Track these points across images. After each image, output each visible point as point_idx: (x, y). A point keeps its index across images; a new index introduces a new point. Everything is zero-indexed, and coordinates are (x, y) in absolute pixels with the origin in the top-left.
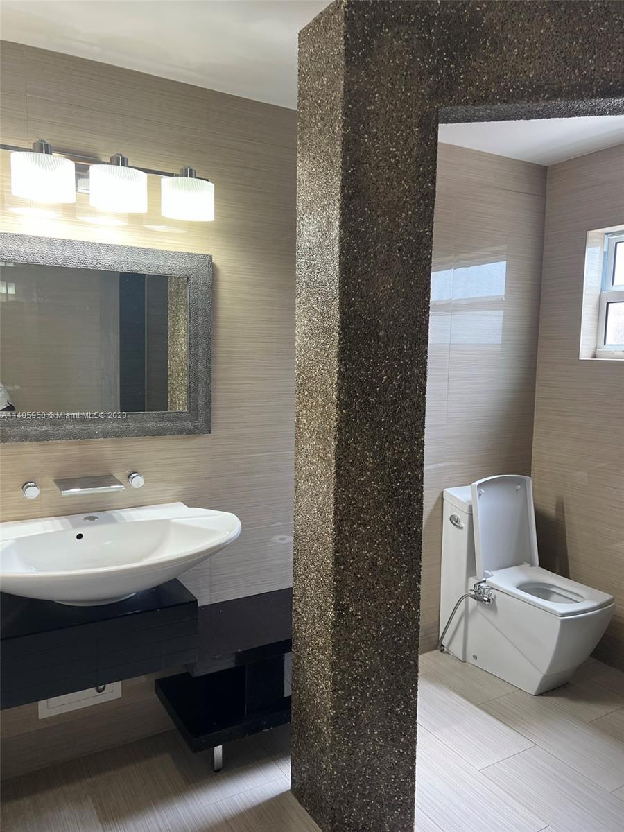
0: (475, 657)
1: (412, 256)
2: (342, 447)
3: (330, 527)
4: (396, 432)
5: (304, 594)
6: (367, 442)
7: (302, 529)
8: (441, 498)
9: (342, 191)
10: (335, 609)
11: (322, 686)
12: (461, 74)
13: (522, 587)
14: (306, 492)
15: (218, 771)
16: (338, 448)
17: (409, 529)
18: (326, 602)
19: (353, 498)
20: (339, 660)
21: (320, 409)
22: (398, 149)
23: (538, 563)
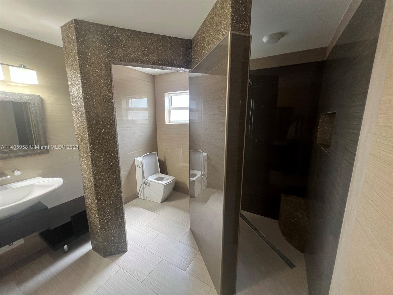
0: (147, 198)
1: (107, 102)
2: (93, 156)
3: (92, 178)
4: (109, 150)
5: (88, 197)
6: (101, 153)
7: (85, 179)
8: (134, 161)
9: (82, 81)
10: (97, 199)
11: (96, 220)
12: (115, 52)
13: (156, 179)
14: (84, 169)
15: (67, 252)
16: (91, 156)
17: (116, 175)
18: (94, 198)
19: (98, 169)
20: (100, 212)
21: (84, 145)
22: (99, 71)
23: (160, 172)
